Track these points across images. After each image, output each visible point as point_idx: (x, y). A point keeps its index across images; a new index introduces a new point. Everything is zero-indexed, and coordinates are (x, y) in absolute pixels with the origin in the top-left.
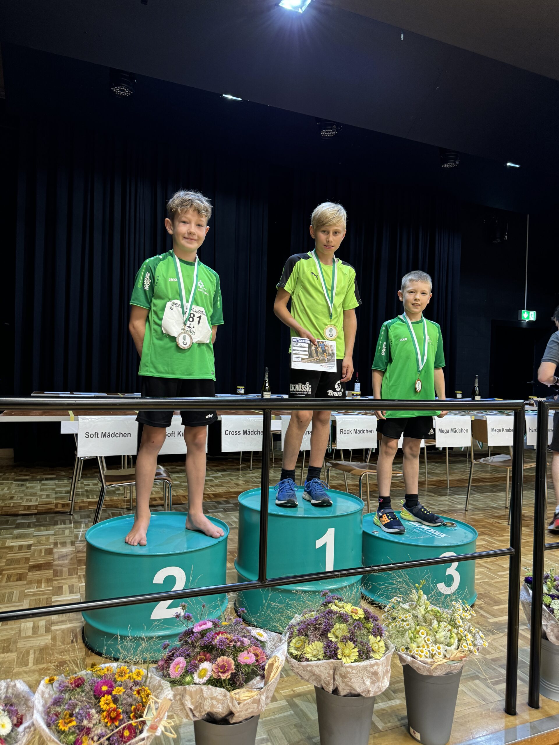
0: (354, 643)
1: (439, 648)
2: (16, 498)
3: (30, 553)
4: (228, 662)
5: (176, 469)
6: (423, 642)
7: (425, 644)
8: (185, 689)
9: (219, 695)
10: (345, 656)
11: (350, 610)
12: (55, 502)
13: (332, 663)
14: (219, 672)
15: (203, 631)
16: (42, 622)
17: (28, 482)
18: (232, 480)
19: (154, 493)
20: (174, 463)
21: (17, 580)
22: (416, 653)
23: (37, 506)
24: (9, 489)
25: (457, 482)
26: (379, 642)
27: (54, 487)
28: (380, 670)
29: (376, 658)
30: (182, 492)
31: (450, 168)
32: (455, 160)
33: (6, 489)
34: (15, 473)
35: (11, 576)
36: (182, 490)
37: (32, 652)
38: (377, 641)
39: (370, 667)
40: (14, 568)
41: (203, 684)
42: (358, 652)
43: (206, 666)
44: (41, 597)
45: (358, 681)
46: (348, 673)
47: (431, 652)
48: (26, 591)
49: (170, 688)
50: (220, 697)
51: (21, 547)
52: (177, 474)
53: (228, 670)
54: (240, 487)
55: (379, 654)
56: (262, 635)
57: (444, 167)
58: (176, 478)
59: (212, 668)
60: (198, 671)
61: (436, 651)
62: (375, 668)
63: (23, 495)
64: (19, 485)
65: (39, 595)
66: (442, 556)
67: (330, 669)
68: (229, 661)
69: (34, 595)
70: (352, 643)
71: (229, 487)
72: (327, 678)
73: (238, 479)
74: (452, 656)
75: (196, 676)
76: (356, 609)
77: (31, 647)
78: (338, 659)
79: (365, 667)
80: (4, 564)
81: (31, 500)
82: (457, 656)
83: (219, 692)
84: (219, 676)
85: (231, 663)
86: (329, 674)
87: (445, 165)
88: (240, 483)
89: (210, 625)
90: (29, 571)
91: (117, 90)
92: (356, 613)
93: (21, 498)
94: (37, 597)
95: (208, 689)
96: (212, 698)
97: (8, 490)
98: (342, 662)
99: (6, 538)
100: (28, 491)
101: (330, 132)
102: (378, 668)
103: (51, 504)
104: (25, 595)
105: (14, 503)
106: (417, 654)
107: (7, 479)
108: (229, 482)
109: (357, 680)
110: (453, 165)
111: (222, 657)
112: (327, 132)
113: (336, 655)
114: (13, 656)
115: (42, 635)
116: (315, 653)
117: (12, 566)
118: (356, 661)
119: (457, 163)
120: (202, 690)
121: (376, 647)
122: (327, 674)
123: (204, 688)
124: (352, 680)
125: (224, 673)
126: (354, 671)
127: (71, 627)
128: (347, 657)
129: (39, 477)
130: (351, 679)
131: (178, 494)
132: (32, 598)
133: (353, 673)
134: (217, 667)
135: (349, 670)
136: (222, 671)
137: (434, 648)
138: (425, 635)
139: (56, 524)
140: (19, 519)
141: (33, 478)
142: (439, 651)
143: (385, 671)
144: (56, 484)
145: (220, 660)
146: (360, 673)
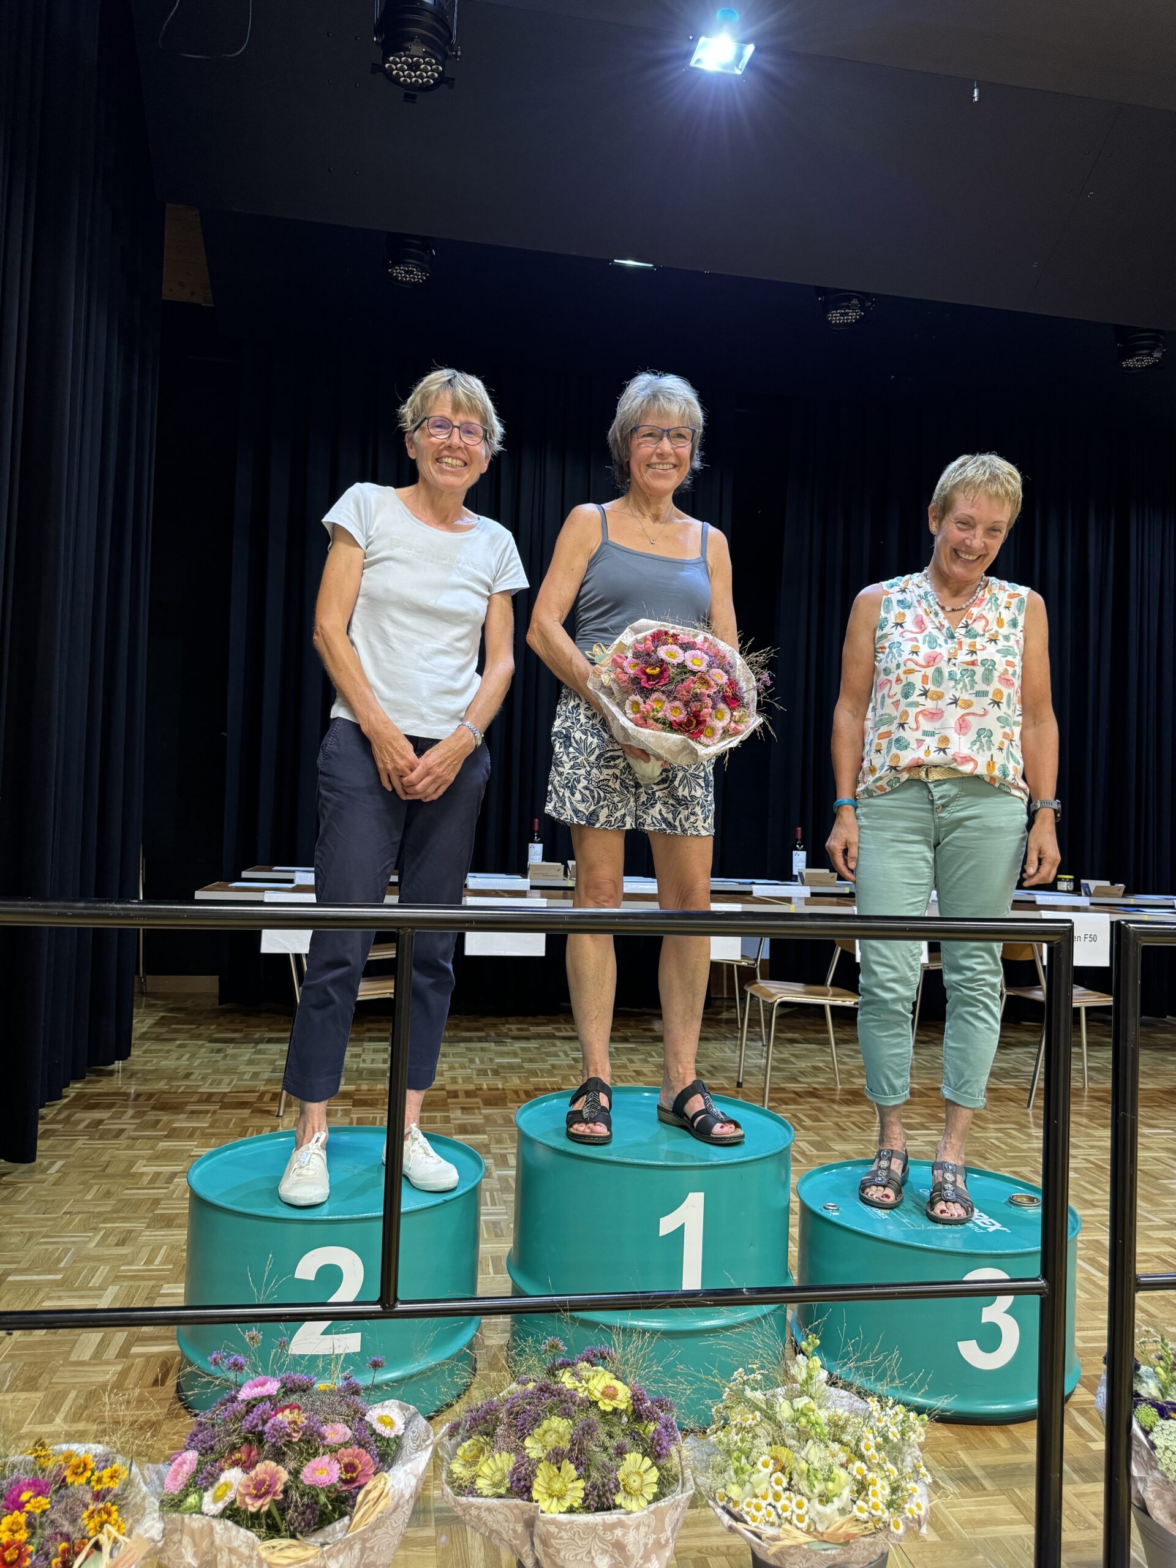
0: (577, 1468)
1: (800, 1506)
2: (193, 1077)
3: (165, 1191)
4: (274, 1477)
5: (528, 1030)
6: (765, 1485)
7: (770, 1489)
8: (183, 1520)
9: (244, 1546)
10: (551, 1496)
11: (600, 1387)
12: (262, 1088)
13: (517, 1506)
14: (248, 1494)
15: (255, 1399)
16: (120, 1336)
17: (232, 1045)
18: (631, 1061)
19: (460, 1081)
20: (530, 1019)
21: (117, 1245)
22: (746, 1509)
23: (225, 1094)
24: (193, 1056)
25: (1161, 1095)
26: (646, 1471)
27: (276, 1057)
28: (633, 1540)
29: (629, 1509)
30: (516, 1081)
31: (1142, 368)
32: (1152, 348)
33: (187, 1056)
34: (219, 1025)
35: (109, 1235)
36: (519, 1077)
37: (73, 1394)
38: (642, 1470)
39: (605, 1530)
40: (123, 1218)
41: (214, 1516)
42: (584, 1489)
43: (233, 1476)
44: (143, 1283)
45: (579, 1558)
46: (550, 1535)
47: (780, 1512)
48: (123, 1268)
49: (156, 1515)
50: (245, 1551)
51: (157, 1175)
52: (524, 1041)
53: (267, 1493)
54: (641, 1078)
55: (640, 1498)
56: (391, 1424)
57: (1128, 368)
58: (519, 1051)
59: (240, 1483)
60: (216, 1485)
61: (793, 1512)
62: (618, 1532)
63: (209, 1071)
64: (212, 1052)
65: (143, 1278)
66: (967, 1278)
67: (516, 1521)
68: (277, 1472)
69: (133, 1278)
70: (572, 1466)
71: (619, 1077)
72: (514, 1542)
73: (645, 1061)
74: (830, 1530)
75: (208, 1496)
76: (615, 1389)
77: (73, 1386)
78: (530, 1500)
79: (592, 1529)
80: (109, 1209)
81: (219, 1084)
82: (841, 1531)
83: (242, 1537)
84: (247, 1504)
85: (279, 1479)
86: (515, 1531)
87: (1130, 363)
88: (646, 1069)
89: (273, 1387)
90: (148, 1227)
91: (398, 272)
92: (613, 1397)
93: (204, 1078)
94: (137, 1283)
95: (226, 1528)
96: (231, 1551)
97: (188, 1059)
98: (537, 1507)
99: (138, 1157)
100: (222, 1065)
101: (847, 314)
102: (624, 1535)
103: (254, 1092)
104: (116, 1277)
105: (187, 1086)
106: (748, 1513)
107: (198, 1037)
108: (624, 1067)
109: (576, 1555)
110: (1147, 361)
111: (267, 1462)
112: (842, 315)
113: (528, 1489)
114: (38, 1397)
115: (107, 1363)
116: (498, 1477)
117: (121, 1215)
118: (571, 1510)
119: (1157, 355)
120: (212, 1529)
121: (634, 1483)
122: (511, 1532)
123: (219, 1526)
124: (562, 1554)
125: (258, 1497)
126: (563, 1534)
127: (167, 1352)
128: (555, 1499)
129: (257, 1036)
130: (558, 1551)
131: (509, 1085)
132: (125, 1284)
133: (561, 1538)
134: (250, 1483)
135: (553, 1529)
136: (254, 1492)
137: (788, 1503)
138: (771, 1468)
139: (242, 1134)
140: (177, 1120)
141: (244, 1037)
142: (799, 1512)
143: (651, 1542)
144: (282, 1051)
145: (260, 1467)
146: (582, 1539)
